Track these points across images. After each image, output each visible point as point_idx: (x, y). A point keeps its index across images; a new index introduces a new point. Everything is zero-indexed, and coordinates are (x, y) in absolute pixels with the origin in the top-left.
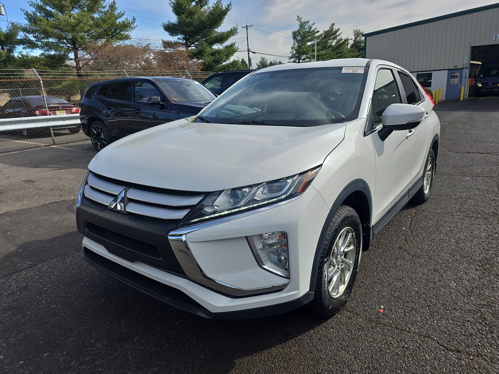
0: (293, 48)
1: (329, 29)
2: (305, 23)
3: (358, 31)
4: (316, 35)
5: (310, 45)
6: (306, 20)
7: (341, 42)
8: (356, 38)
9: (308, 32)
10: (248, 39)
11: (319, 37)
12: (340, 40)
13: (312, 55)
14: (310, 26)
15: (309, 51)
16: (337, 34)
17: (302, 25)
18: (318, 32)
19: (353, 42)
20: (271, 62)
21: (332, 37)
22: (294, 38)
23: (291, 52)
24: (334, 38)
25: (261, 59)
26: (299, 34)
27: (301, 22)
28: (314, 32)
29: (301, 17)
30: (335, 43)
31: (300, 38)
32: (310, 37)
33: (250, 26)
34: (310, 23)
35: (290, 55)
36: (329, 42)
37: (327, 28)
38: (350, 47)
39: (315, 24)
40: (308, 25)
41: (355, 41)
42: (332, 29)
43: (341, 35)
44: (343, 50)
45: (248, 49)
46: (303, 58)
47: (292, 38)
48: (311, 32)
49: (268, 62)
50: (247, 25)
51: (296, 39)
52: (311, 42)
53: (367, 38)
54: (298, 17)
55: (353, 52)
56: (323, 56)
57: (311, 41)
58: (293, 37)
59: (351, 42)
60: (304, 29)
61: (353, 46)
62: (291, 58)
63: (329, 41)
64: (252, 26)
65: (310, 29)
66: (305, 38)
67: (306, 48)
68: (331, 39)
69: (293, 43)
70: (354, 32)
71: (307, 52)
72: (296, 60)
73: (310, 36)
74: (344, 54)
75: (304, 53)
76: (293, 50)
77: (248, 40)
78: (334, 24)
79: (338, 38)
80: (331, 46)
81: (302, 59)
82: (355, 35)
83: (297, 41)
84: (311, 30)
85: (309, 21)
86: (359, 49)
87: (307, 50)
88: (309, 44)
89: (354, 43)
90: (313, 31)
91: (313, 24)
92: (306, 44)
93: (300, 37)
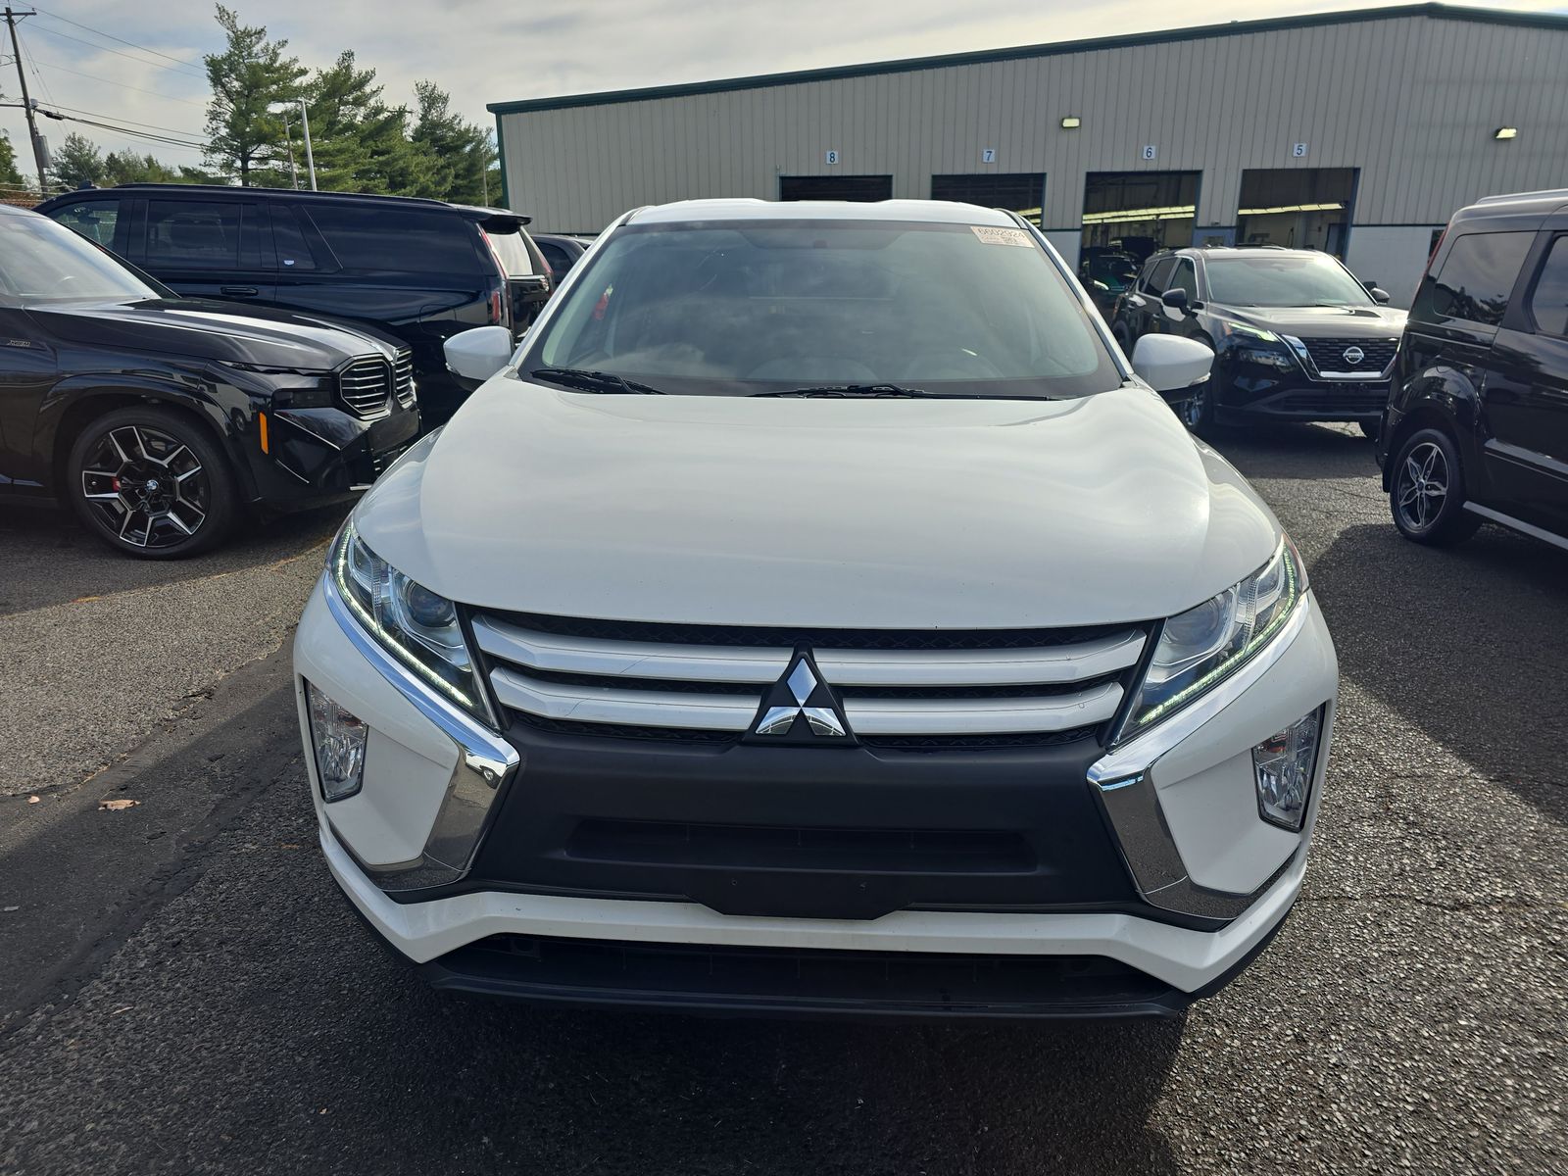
0: (214, 116)
1: (336, 68)
2: (248, 34)
3: (430, 88)
4: (297, 82)
5: (279, 112)
6: (253, 27)
7: (381, 117)
8: (426, 111)
9: (268, 68)
10: (18, 62)
11: (307, 90)
12: (379, 110)
13: (293, 150)
14: (272, 46)
15: (281, 135)
16: (368, 89)
17: (241, 40)
18: (303, 72)
19: (419, 122)
20: (112, 155)
21: (350, 98)
22: (217, 79)
23: (210, 130)
24: (359, 102)
25: (69, 143)
26: (231, 71)
27: (232, 27)
28: (286, 73)
29: (231, 13)
30: (361, 119)
31: (236, 84)
32: (275, 87)
33: (26, 14)
34: (270, 40)
35: (208, 141)
36: (341, 112)
37: (330, 67)
38: (413, 137)
39: (288, 45)
40: (262, 44)
41: (424, 118)
42: (348, 68)
43: (382, 95)
44: (392, 143)
45: (26, 98)
46: (257, 156)
47: (209, 82)
48: (278, 70)
49: (98, 155)
50: (8, 10)
51: (223, 86)
52: (281, 104)
53: (503, 117)
54: (222, 10)
55: (425, 154)
56: (331, 155)
57: (283, 102)
58: (212, 80)
59: (413, 122)
60: (249, 54)
61: (419, 135)
62: (213, 149)
63: (342, 108)
64: (35, 14)
65: (273, 60)
66: (257, 86)
67: (268, 122)
68: (347, 103)
69: (214, 98)
70: (418, 90)
71: (274, 136)
72: (234, 162)
73: (274, 83)
74: (401, 158)
75: (262, 139)
76: (214, 122)
77: (23, 64)
78: (350, 55)
79: (372, 102)
80: (350, 126)
81: (254, 159)
82: (422, 100)
83: (228, 94)
84: (275, 62)
85: (262, 30)
86: (442, 146)
87: (275, 130)
88: (276, 108)
89: (423, 126)
90: (285, 67)
91: (283, 44)
92: (264, 109)
93: (237, 80)
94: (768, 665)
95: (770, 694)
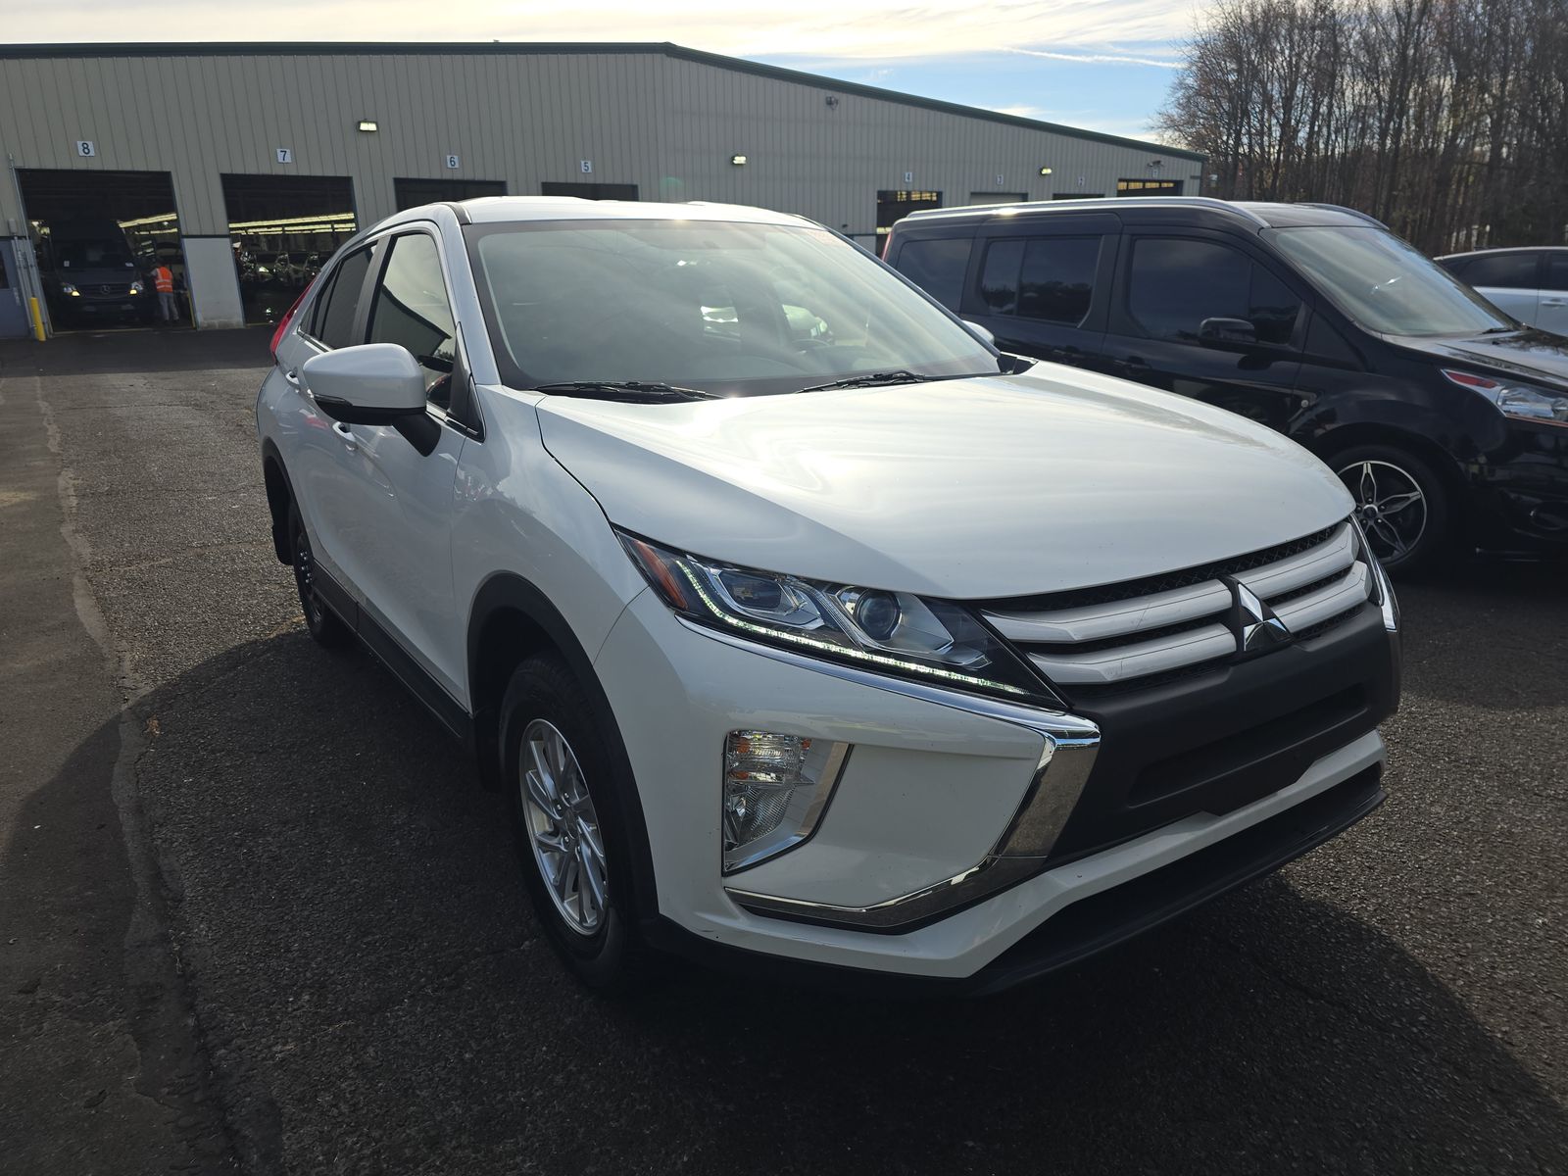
94: (1212, 596)
95: (1231, 617)
